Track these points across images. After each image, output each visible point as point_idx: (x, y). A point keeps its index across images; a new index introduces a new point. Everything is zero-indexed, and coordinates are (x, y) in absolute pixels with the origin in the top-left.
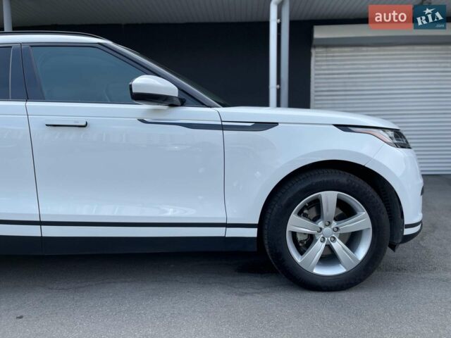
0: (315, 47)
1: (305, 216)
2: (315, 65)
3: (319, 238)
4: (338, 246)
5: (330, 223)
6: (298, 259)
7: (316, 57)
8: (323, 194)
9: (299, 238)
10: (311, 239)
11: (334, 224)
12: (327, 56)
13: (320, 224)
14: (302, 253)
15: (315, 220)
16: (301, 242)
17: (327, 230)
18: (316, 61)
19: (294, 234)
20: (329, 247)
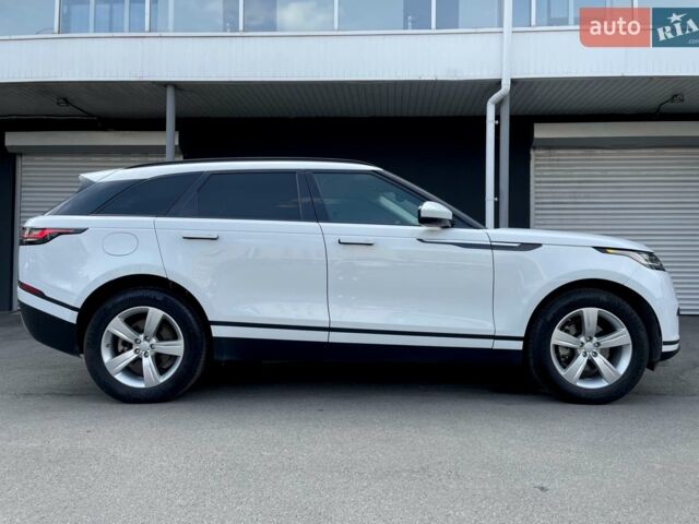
0: (535, 148)
2: (536, 171)
3: (581, 352)
4: (600, 361)
5: (591, 339)
6: (562, 372)
7: (536, 160)
8: (584, 310)
9: (562, 352)
10: (573, 354)
11: (595, 339)
12: (550, 160)
13: (582, 339)
14: (564, 367)
15: (576, 335)
16: (564, 356)
17: (588, 345)
18: (536, 166)
20: (591, 362)
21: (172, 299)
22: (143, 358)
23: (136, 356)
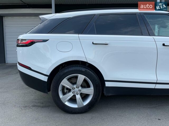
21: (89, 71)
22: (76, 95)
23: (73, 94)
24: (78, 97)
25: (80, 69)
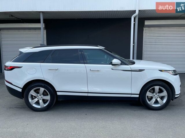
0: (145, 27)
1: (151, 92)
2: (145, 34)
3: (154, 97)
4: (159, 99)
6: (149, 102)
7: (145, 31)
8: (155, 87)
10: (152, 98)
12: (149, 31)
15: (153, 93)
16: (149, 98)
17: (156, 95)
19: (148, 96)
20: (156, 100)
22: (40, 101)
23: (37, 100)
24: (41, 101)
25: (41, 84)
